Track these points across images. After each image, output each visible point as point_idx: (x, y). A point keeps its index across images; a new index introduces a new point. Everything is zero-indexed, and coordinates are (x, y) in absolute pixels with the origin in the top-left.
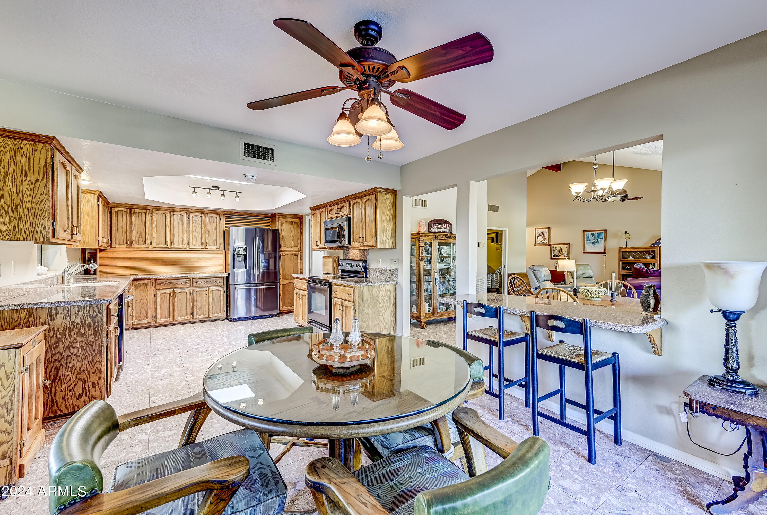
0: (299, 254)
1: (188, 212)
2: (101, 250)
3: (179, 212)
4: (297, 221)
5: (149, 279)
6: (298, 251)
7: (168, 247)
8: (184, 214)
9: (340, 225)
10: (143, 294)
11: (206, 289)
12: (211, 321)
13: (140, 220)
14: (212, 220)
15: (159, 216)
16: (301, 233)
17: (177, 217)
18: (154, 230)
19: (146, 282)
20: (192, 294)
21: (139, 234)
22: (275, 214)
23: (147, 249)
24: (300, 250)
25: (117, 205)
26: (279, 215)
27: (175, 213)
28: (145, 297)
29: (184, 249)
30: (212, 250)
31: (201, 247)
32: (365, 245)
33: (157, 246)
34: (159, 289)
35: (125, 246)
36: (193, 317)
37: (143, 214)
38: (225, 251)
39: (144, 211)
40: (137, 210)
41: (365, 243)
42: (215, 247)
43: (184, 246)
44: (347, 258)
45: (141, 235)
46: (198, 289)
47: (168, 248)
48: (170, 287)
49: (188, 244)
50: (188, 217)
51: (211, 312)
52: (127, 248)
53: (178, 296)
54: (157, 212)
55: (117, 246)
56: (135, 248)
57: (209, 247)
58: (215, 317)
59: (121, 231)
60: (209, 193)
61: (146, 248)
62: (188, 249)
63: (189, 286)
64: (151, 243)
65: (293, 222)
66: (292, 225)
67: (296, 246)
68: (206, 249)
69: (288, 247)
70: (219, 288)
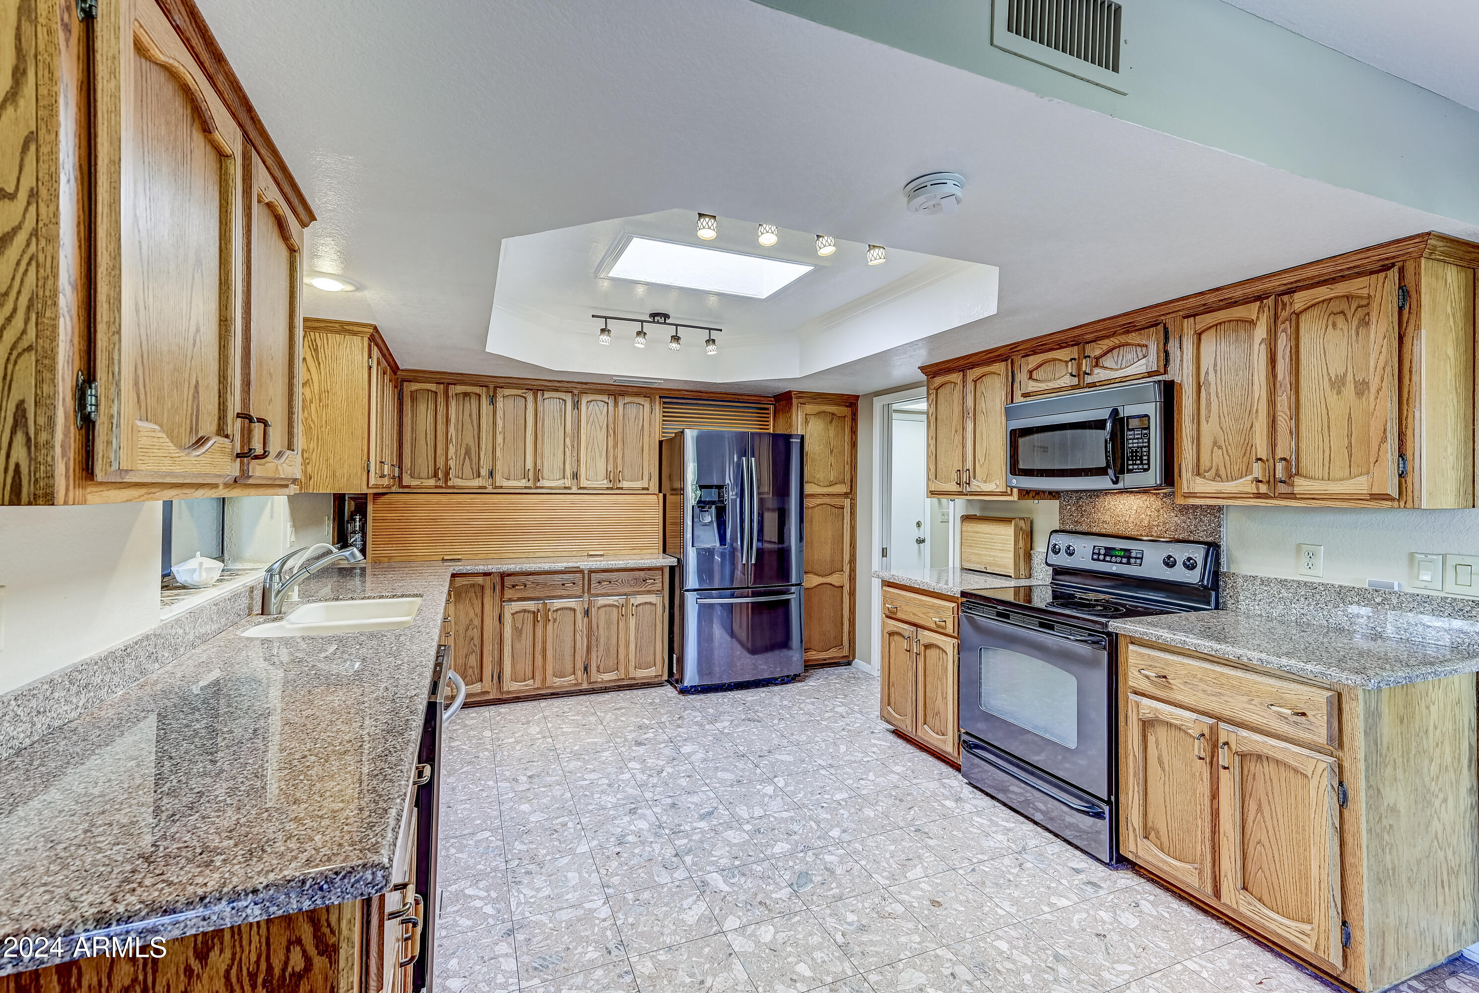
0: (847, 502)
1: (576, 392)
2: (377, 496)
3: (557, 390)
4: (844, 411)
5: (486, 574)
6: (846, 495)
7: (530, 484)
8: (568, 398)
9: (1115, 412)
10: (472, 614)
11: (621, 600)
12: (631, 687)
13: (467, 413)
14: (632, 411)
15: (510, 402)
16: (854, 445)
17: (551, 405)
18: (500, 439)
19: (480, 580)
20: (587, 613)
21: (463, 451)
22: (790, 392)
23: (481, 491)
24: (851, 494)
25: (416, 376)
26: (801, 395)
27: (547, 395)
28: (477, 622)
29: (565, 491)
30: (633, 492)
31: (605, 483)
32: (1297, 490)
33: (506, 483)
34: (511, 600)
35: (432, 482)
36: (589, 677)
37: (473, 398)
38: (665, 496)
39: (477, 390)
40: (460, 389)
41: (1298, 481)
42: (638, 484)
43: (568, 483)
44: (1084, 528)
45: (468, 452)
46: (602, 601)
47: (529, 488)
48: (537, 594)
49: (576, 476)
50: (576, 405)
51: (632, 664)
52: (436, 487)
53: (555, 620)
54: (507, 392)
55: (414, 483)
56: (453, 487)
57: (625, 484)
58: (643, 678)
59: (423, 442)
60: (641, 333)
61: (480, 488)
62: (574, 490)
63: (579, 593)
64: (491, 474)
65: (833, 414)
66: (831, 422)
67: (840, 483)
68: (618, 488)
69: (822, 484)
70: (652, 598)
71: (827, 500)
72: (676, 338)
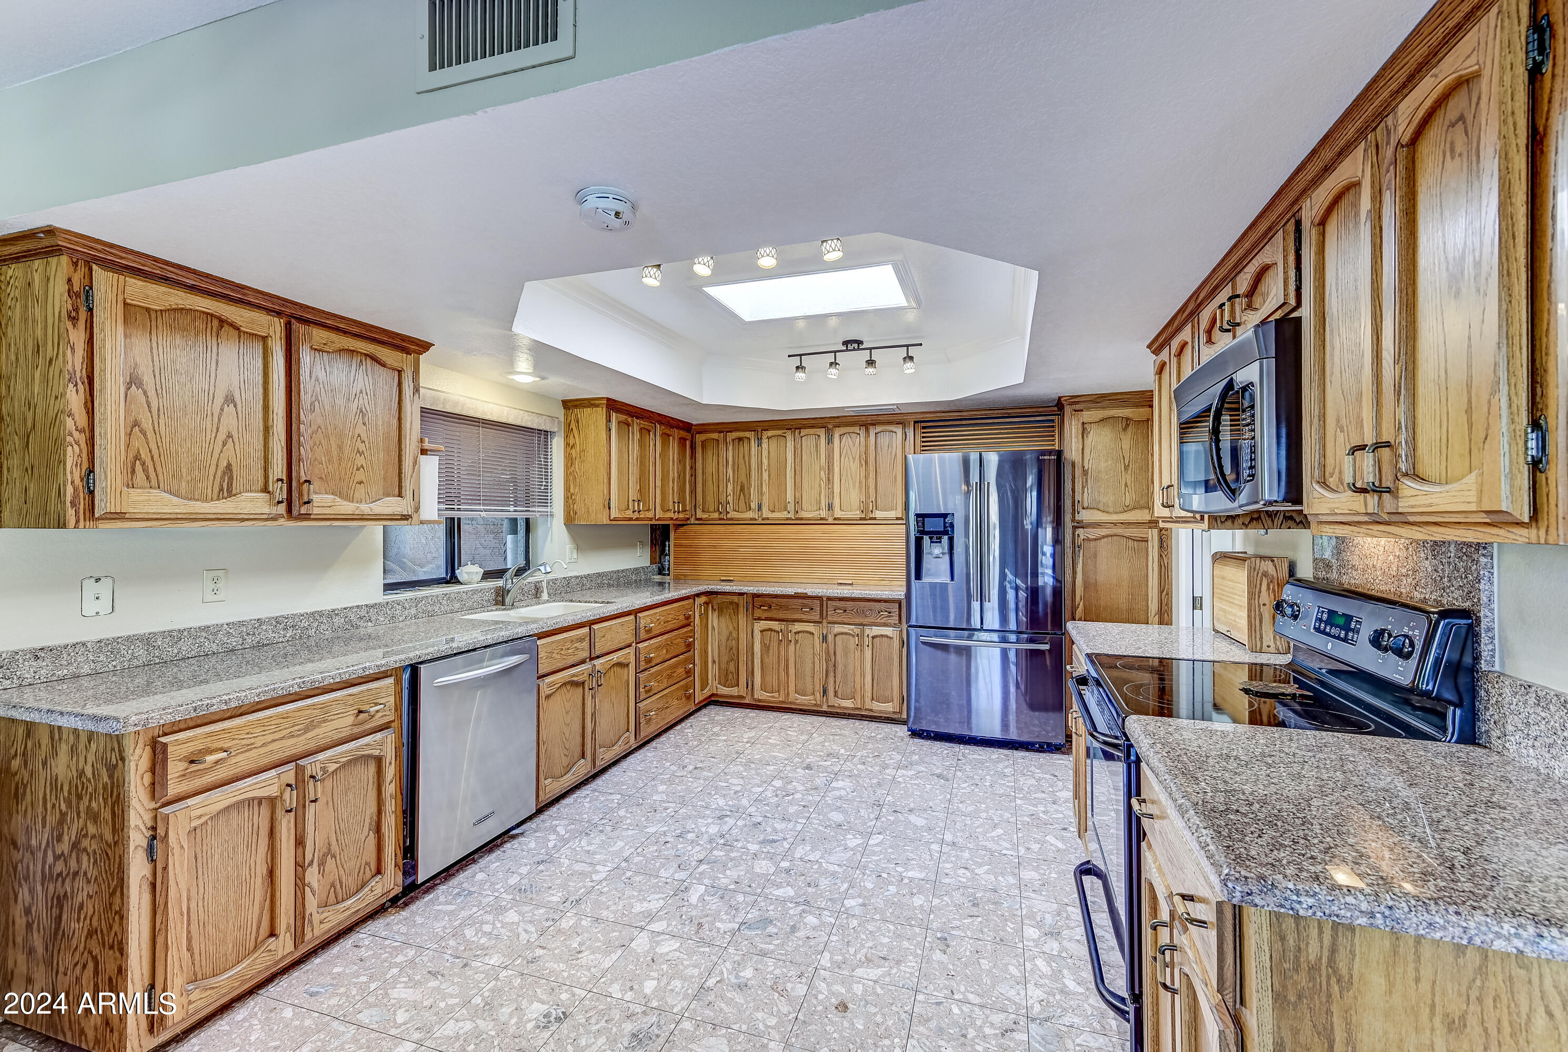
1: (830, 426)
2: (677, 527)
3: (813, 427)
4: (1145, 413)
5: (742, 594)
7: (791, 515)
8: (822, 432)
10: (731, 628)
11: (857, 630)
12: (862, 718)
13: (741, 455)
14: (884, 439)
15: (773, 442)
17: (812, 442)
18: (765, 476)
19: (735, 599)
20: (825, 638)
21: (739, 488)
22: (1057, 398)
23: (752, 523)
25: (705, 428)
26: (1079, 399)
27: (803, 432)
28: (734, 634)
29: (822, 521)
30: (886, 522)
31: (858, 514)
32: (1404, 505)
33: (771, 515)
34: (760, 619)
35: (716, 515)
36: (827, 699)
37: (746, 441)
39: (747, 434)
40: (735, 435)
41: (1409, 487)
43: (823, 514)
45: (742, 489)
46: (838, 629)
47: (790, 519)
48: (781, 616)
49: (830, 507)
50: (830, 441)
51: (868, 694)
52: (720, 519)
53: (797, 642)
54: (770, 433)
55: (705, 516)
56: (731, 519)
57: (878, 514)
58: (881, 712)
59: (710, 482)
60: (834, 364)
61: (752, 519)
62: (830, 520)
63: (817, 618)
64: (760, 508)
65: (1127, 419)
66: (1125, 430)
67: (1142, 508)
68: (871, 519)
69: (1111, 510)
70: (888, 631)
71: (1119, 531)
72: (871, 363)
